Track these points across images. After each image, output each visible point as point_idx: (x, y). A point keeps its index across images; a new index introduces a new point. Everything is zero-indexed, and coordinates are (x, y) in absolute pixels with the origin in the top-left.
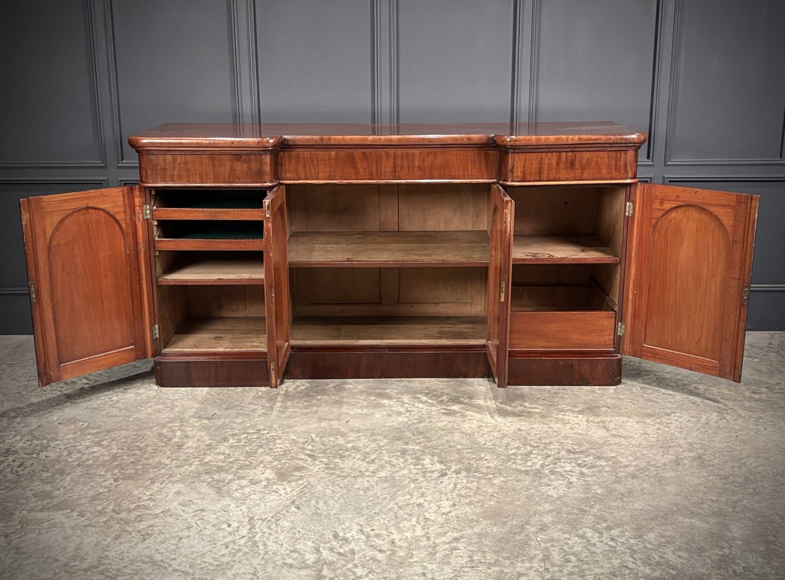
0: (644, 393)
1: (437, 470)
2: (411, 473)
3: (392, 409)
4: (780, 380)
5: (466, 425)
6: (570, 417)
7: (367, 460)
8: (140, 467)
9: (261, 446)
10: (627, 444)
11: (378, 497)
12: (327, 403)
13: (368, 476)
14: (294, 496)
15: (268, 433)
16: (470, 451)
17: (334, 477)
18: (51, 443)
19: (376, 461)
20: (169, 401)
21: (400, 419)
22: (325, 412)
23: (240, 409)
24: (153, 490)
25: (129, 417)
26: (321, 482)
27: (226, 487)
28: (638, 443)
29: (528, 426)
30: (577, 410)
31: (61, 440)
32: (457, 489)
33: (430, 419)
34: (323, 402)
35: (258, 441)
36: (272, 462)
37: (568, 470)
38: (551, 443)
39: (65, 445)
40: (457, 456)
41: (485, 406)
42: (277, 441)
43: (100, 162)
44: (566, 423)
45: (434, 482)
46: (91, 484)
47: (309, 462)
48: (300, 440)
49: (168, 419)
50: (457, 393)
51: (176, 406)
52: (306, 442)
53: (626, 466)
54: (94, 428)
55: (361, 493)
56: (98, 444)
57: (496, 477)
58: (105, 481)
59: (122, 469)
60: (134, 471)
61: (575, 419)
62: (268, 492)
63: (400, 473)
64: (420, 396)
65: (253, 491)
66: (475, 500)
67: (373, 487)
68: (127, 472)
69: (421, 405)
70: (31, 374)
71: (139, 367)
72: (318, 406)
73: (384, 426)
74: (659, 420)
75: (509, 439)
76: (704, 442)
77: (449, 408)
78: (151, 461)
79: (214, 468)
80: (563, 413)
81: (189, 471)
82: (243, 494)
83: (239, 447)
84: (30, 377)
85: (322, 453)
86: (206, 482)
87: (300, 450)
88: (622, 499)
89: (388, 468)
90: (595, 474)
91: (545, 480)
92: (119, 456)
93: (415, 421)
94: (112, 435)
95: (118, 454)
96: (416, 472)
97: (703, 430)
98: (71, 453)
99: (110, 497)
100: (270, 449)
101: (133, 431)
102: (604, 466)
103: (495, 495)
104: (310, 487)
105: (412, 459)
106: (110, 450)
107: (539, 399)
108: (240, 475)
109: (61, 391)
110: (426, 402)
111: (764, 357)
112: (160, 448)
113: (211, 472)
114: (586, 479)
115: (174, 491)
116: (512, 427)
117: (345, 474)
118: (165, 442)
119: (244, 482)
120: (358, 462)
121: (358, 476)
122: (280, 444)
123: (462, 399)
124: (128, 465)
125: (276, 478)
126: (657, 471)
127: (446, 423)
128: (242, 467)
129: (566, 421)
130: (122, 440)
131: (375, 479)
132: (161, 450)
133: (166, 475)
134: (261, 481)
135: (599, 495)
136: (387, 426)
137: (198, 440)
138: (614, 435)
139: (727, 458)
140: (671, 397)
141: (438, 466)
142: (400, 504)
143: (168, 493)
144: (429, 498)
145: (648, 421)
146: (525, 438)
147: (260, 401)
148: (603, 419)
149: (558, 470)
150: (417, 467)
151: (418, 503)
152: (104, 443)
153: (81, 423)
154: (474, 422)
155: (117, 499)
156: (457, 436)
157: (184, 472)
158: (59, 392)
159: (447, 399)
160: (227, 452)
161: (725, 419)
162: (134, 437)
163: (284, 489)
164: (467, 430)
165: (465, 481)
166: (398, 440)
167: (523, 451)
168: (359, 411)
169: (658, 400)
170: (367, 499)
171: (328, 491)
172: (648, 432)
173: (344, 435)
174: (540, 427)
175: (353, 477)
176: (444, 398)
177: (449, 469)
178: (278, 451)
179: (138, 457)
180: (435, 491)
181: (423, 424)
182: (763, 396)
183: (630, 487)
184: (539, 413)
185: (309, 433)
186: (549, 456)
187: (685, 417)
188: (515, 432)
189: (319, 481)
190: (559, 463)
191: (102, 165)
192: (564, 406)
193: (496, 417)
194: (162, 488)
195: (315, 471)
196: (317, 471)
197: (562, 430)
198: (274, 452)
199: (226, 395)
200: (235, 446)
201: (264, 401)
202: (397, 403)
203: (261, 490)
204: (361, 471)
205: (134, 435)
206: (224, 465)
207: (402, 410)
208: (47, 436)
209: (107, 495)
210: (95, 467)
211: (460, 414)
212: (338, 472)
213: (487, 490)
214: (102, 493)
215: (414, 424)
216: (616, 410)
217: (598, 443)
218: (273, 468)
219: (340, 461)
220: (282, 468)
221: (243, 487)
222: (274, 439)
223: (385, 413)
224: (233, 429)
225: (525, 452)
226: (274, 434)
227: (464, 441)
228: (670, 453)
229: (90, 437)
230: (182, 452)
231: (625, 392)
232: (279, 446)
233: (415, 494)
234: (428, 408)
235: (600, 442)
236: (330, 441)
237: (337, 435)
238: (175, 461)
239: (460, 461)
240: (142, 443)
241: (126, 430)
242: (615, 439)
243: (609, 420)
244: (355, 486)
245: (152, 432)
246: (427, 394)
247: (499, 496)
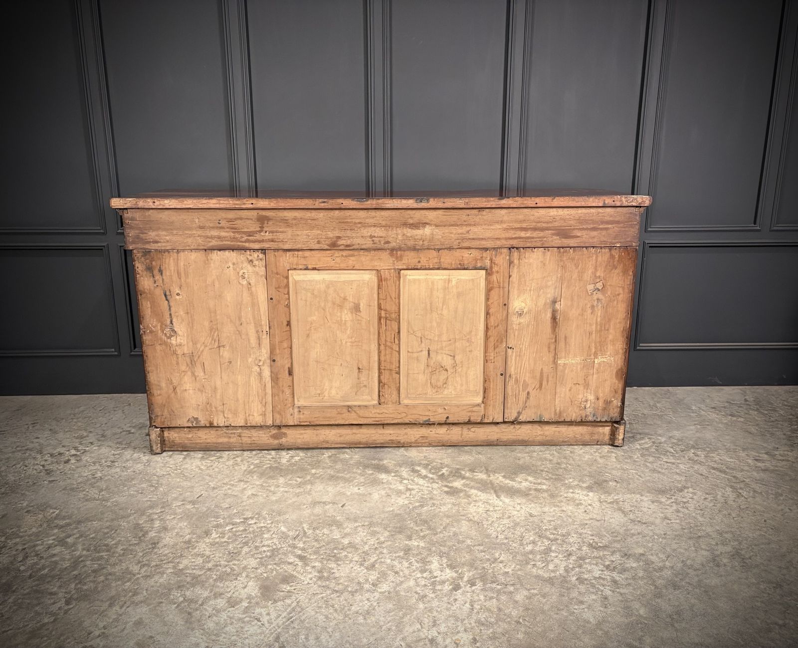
0: (645, 461)
1: (448, 580)
2: (418, 586)
3: (391, 486)
4: (776, 444)
5: (472, 509)
6: (580, 495)
7: (366, 564)
8: (102, 578)
9: (246, 543)
10: (651, 534)
11: (381, 627)
12: (321, 478)
13: (368, 591)
14: (279, 627)
15: (255, 523)
16: (481, 548)
17: (328, 592)
18: (8, 541)
19: (376, 566)
20: (156, 478)
21: (401, 501)
22: (320, 491)
23: (229, 489)
24: (109, 618)
25: (107, 500)
26: (313, 601)
27: (198, 612)
28: (662, 533)
29: (539, 509)
30: (584, 485)
31: (22, 537)
32: (475, 611)
33: (432, 501)
34: (318, 478)
35: (244, 536)
36: (256, 569)
37: (597, 576)
38: (568, 534)
39: (24, 544)
40: (468, 557)
41: (488, 482)
42: (265, 536)
43: (99, 228)
44: (578, 505)
45: (445, 599)
46: (37, 608)
47: (299, 568)
48: (291, 533)
49: (149, 503)
50: (457, 464)
51: (161, 484)
52: (298, 536)
53: (661, 569)
54: (64, 518)
55: (361, 619)
56: (62, 542)
57: (517, 590)
58: (54, 603)
59: (80, 583)
60: (92, 585)
61: (586, 498)
62: (247, 619)
63: (405, 586)
64: (419, 468)
65: (231, 618)
66: (499, 630)
67: (374, 609)
68: (85, 587)
69: (421, 481)
70: (18, 444)
71: (133, 433)
72: (312, 484)
73: (384, 512)
74: (674, 498)
75: (522, 530)
76: (732, 530)
77: (451, 485)
78: (118, 568)
79: (189, 579)
80: (571, 491)
81: (158, 584)
82: (217, 624)
83: (220, 544)
84: (17, 447)
85: (316, 553)
86: (175, 604)
87: (289, 549)
88: (673, 625)
89: (391, 577)
90: (630, 581)
91: (574, 594)
92: (82, 561)
93: (417, 504)
94: (82, 528)
95: (81, 557)
96: (423, 583)
97: (725, 512)
98: (27, 557)
99: (54, 633)
100: (257, 548)
101: (107, 521)
102: (635, 569)
103: (521, 620)
104: (299, 609)
105: (418, 562)
106: (73, 551)
107: (542, 471)
108: (217, 590)
109: (43, 466)
110: (425, 477)
111: (747, 416)
112: (132, 547)
113: (183, 586)
114: (622, 591)
115: (134, 620)
116: (523, 512)
117: (340, 586)
118: (140, 537)
119: (221, 603)
120: (355, 568)
121: (356, 591)
122: (268, 539)
123: (463, 473)
124: (88, 576)
125: (259, 594)
126: (697, 576)
127: (450, 506)
128: (221, 578)
129: (577, 502)
130: (91, 536)
131: (377, 595)
132: (131, 550)
133: (130, 591)
134: (241, 600)
135: (645, 618)
136: (387, 512)
137: (177, 534)
138: (633, 521)
139: (768, 554)
140: (674, 466)
141: (449, 574)
142: (409, 639)
143: (126, 623)
144: (443, 628)
145: (663, 500)
146: (540, 528)
147: (251, 478)
148: (615, 498)
149: (586, 576)
150: (425, 575)
151: (430, 637)
152: (70, 540)
153: (51, 511)
154: (480, 504)
155: (62, 635)
156: (465, 526)
157: (152, 587)
158: (41, 467)
159: (448, 473)
160: (207, 553)
161: (742, 496)
162: (106, 531)
163: (268, 614)
164: (474, 517)
165: (482, 597)
166: (400, 532)
167: (540, 547)
168: (356, 490)
169: (663, 471)
170: (369, 631)
171: (321, 617)
172: (668, 515)
173: (339, 525)
174: (551, 510)
175: (350, 592)
176: (444, 471)
177: (462, 578)
178: (264, 551)
179: (103, 562)
180: (450, 616)
181: (426, 508)
182: (768, 465)
183: (677, 604)
184: (547, 491)
185: (301, 523)
186: (570, 555)
187: (699, 493)
188: (526, 519)
189: (310, 599)
190: (585, 566)
191: (102, 231)
192: (571, 480)
193: (502, 498)
194: (121, 615)
195: (306, 582)
196: (308, 583)
197: (576, 514)
198: (260, 553)
199: (217, 470)
200: (217, 543)
201: (255, 477)
202: (396, 478)
203: (240, 616)
204: (359, 583)
205: (107, 528)
206: (200, 573)
207: (401, 488)
208: (8, 531)
209: (51, 629)
210: (49, 579)
211: (464, 493)
212: (332, 585)
213: (511, 612)
214: (44, 625)
215: (415, 508)
216: (625, 485)
217: (619, 533)
218: (257, 578)
219: (335, 565)
220: (267, 578)
221: (218, 611)
222: (261, 532)
223: (383, 492)
224: (217, 517)
225: (543, 548)
226: (262, 525)
227: (473, 533)
228: (703, 547)
229: (56, 531)
230: (156, 554)
231: (626, 460)
232: (266, 543)
233: (426, 621)
234: (429, 485)
235: (621, 531)
236: (324, 534)
237: (332, 526)
238: (146, 568)
239: (472, 565)
240: (113, 539)
241: (100, 520)
242: (636, 527)
243: (621, 499)
244: (353, 608)
245: (128, 522)
246: (426, 466)
247: (526, 623)
